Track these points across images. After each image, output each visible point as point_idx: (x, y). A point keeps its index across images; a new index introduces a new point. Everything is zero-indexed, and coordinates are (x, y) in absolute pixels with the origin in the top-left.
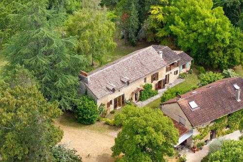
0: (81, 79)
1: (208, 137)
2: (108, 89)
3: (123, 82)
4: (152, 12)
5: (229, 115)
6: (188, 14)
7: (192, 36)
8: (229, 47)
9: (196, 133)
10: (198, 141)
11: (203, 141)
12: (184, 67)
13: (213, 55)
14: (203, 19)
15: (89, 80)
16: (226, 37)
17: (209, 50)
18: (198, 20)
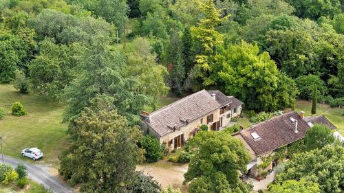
0: (143, 118)
1: (270, 167)
2: (169, 127)
3: (182, 121)
4: (198, 61)
5: (289, 145)
6: (235, 60)
7: (242, 80)
8: (278, 90)
9: (259, 162)
10: (262, 171)
11: (266, 170)
12: (235, 111)
13: (263, 98)
14: (251, 63)
15: (150, 119)
16: (275, 81)
17: (259, 94)
18: (246, 65)
